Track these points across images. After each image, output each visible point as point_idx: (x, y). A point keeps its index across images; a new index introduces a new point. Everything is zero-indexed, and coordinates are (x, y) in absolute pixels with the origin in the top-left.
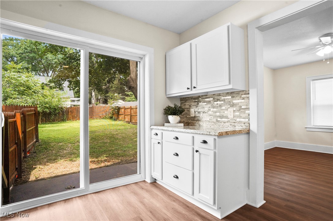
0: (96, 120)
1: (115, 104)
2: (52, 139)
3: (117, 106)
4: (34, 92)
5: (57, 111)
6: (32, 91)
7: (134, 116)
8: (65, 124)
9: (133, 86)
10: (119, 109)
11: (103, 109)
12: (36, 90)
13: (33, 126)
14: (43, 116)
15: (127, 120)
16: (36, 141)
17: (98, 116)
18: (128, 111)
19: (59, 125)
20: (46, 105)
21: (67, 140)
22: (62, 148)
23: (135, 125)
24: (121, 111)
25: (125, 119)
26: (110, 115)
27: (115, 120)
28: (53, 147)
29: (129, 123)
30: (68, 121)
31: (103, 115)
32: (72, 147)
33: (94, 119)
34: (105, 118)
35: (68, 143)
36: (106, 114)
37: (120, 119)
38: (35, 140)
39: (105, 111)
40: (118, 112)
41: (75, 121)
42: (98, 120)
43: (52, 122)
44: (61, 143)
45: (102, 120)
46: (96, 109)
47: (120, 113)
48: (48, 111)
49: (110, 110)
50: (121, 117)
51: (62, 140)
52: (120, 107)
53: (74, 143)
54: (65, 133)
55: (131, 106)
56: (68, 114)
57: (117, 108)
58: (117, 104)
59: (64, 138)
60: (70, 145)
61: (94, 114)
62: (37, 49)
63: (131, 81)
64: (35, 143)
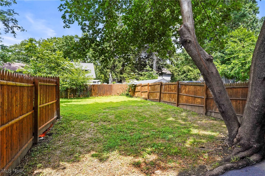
0: (114, 97)
1: (132, 82)
2: (74, 116)
3: (133, 83)
4: (63, 69)
5: (82, 88)
6: (60, 68)
7: (152, 92)
8: (89, 99)
9: (190, 39)
10: (135, 86)
11: (121, 87)
12: (64, 67)
13: (53, 101)
14: (71, 92)
15: (144, 96)
16: (57, 118)
17: (116, 93)
18: (145, 89)
19: (84, 100)
20: (73, 82)
21: (89, 117)
22: (83, 128)
23: (154, 101)
24: (137, 88)
25: (141, 96)
26: (127, 92)
27: (131, 96)
28: (74, 127)
29: (147, 100)
30: (91, 97)
31: (120, 92)
32: (96, 128)
33: (112, 96)
34: (122, 95)
35: (91, 121)
36: (123, 91)
37: (137, 96)
38: (55, 117)
39: (122, 88)
40: (135, 89)
41: (96, 97)
42: (117, 97)
43: (78, 97)
44: (83, 120)
45: (119, 96)
46: (115, 87)
47: (136, 90)
48: (74, 87)
49: (127, 87)
50: (137, 94)
51: (85, 117)
52: (136, 85)
53: (97, 122)
54: (87, 108)
55: (148, 84)
56: (91, 91)
57: (133, 86)
58: (133, 82)
59: (87, 114)
60: (93, 124)
61: (113, 91)
62: (70, 43)
63: (187, 32)
64: (56, 120)
